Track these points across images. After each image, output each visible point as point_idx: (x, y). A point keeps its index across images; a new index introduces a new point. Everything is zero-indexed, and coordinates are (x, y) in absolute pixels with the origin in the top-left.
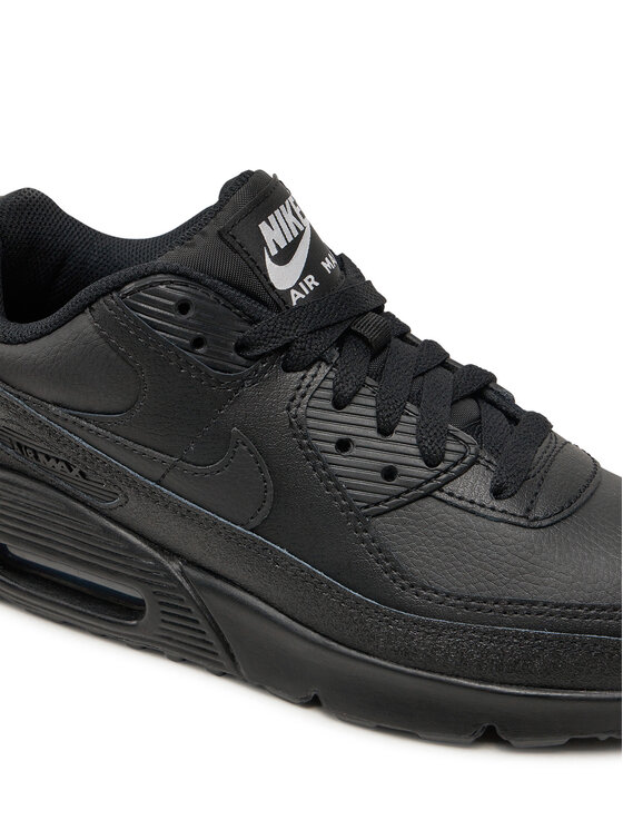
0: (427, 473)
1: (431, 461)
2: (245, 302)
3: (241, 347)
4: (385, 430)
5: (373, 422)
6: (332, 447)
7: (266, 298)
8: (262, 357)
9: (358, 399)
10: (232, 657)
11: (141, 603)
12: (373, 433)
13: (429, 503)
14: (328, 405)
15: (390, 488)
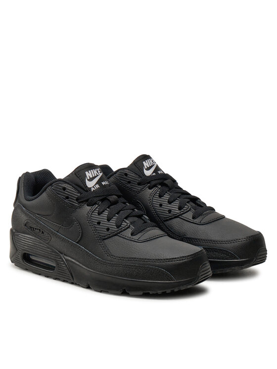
0: (117, 230)
1: (118, 227)
2: (79, 189)
3: (77, 200)
4: (109, 220)
5: (106, 218)
6: (96, 224)
7: (85, 189)
8: (82, 202)
9: (103, 213)
10: (73, 277)
11: (55, 267)
12: (106, 221)
13: (116, 237)
14: (97, 214)
15: (108, 233)
